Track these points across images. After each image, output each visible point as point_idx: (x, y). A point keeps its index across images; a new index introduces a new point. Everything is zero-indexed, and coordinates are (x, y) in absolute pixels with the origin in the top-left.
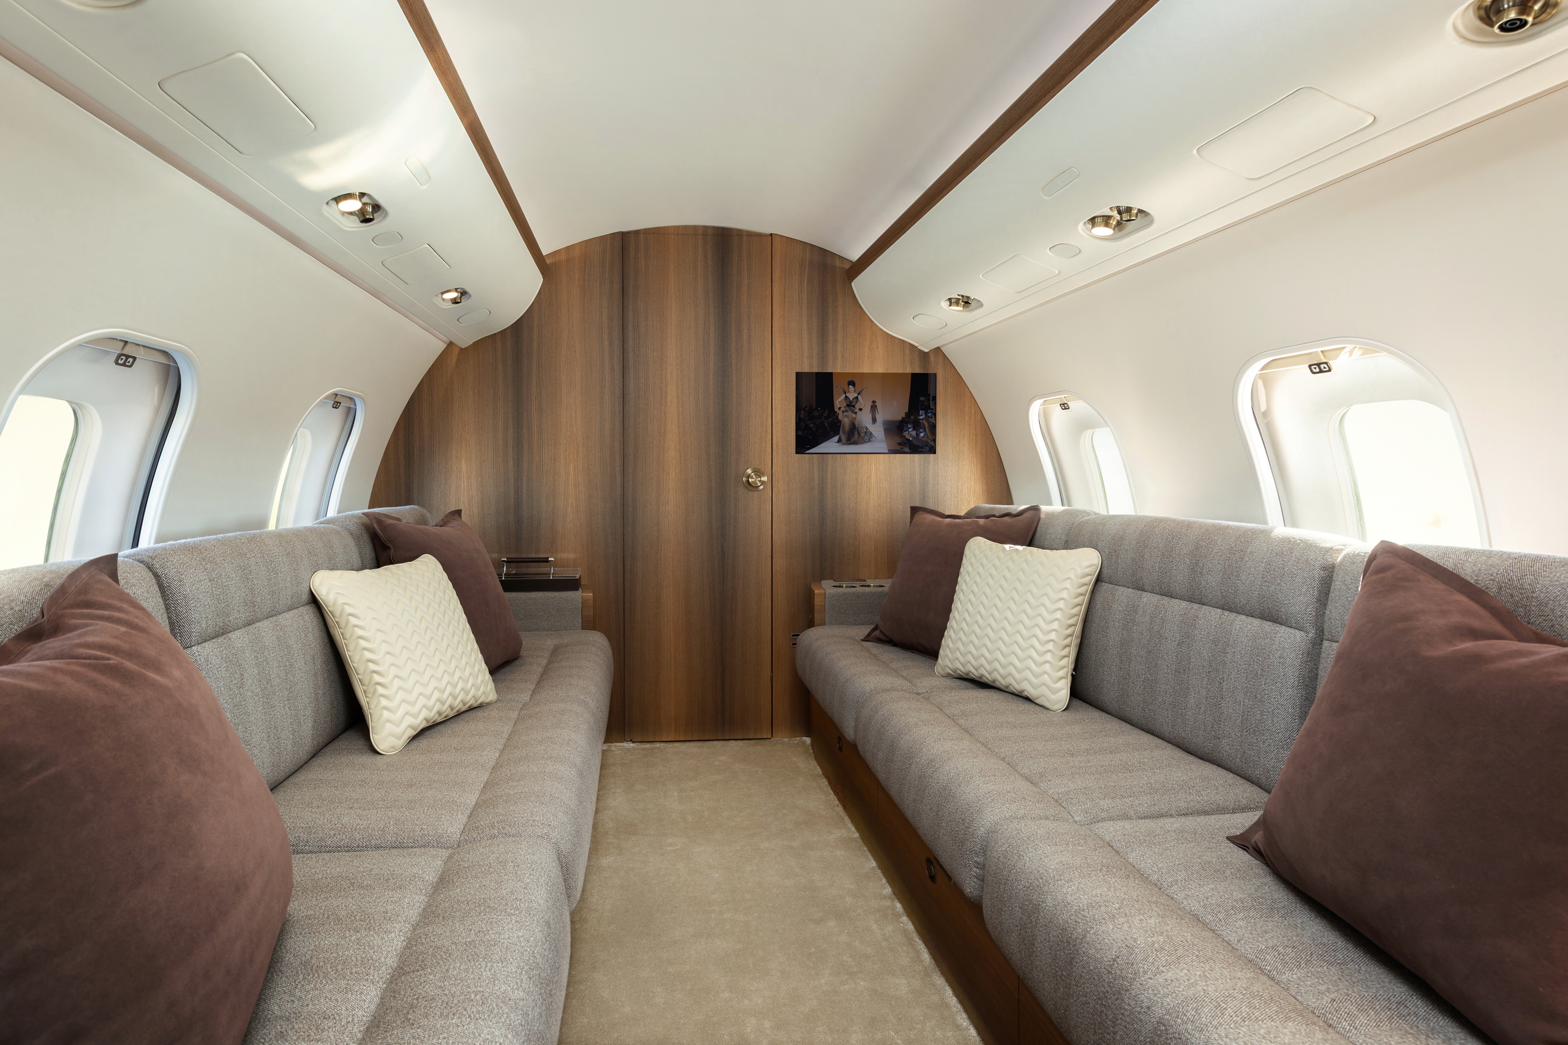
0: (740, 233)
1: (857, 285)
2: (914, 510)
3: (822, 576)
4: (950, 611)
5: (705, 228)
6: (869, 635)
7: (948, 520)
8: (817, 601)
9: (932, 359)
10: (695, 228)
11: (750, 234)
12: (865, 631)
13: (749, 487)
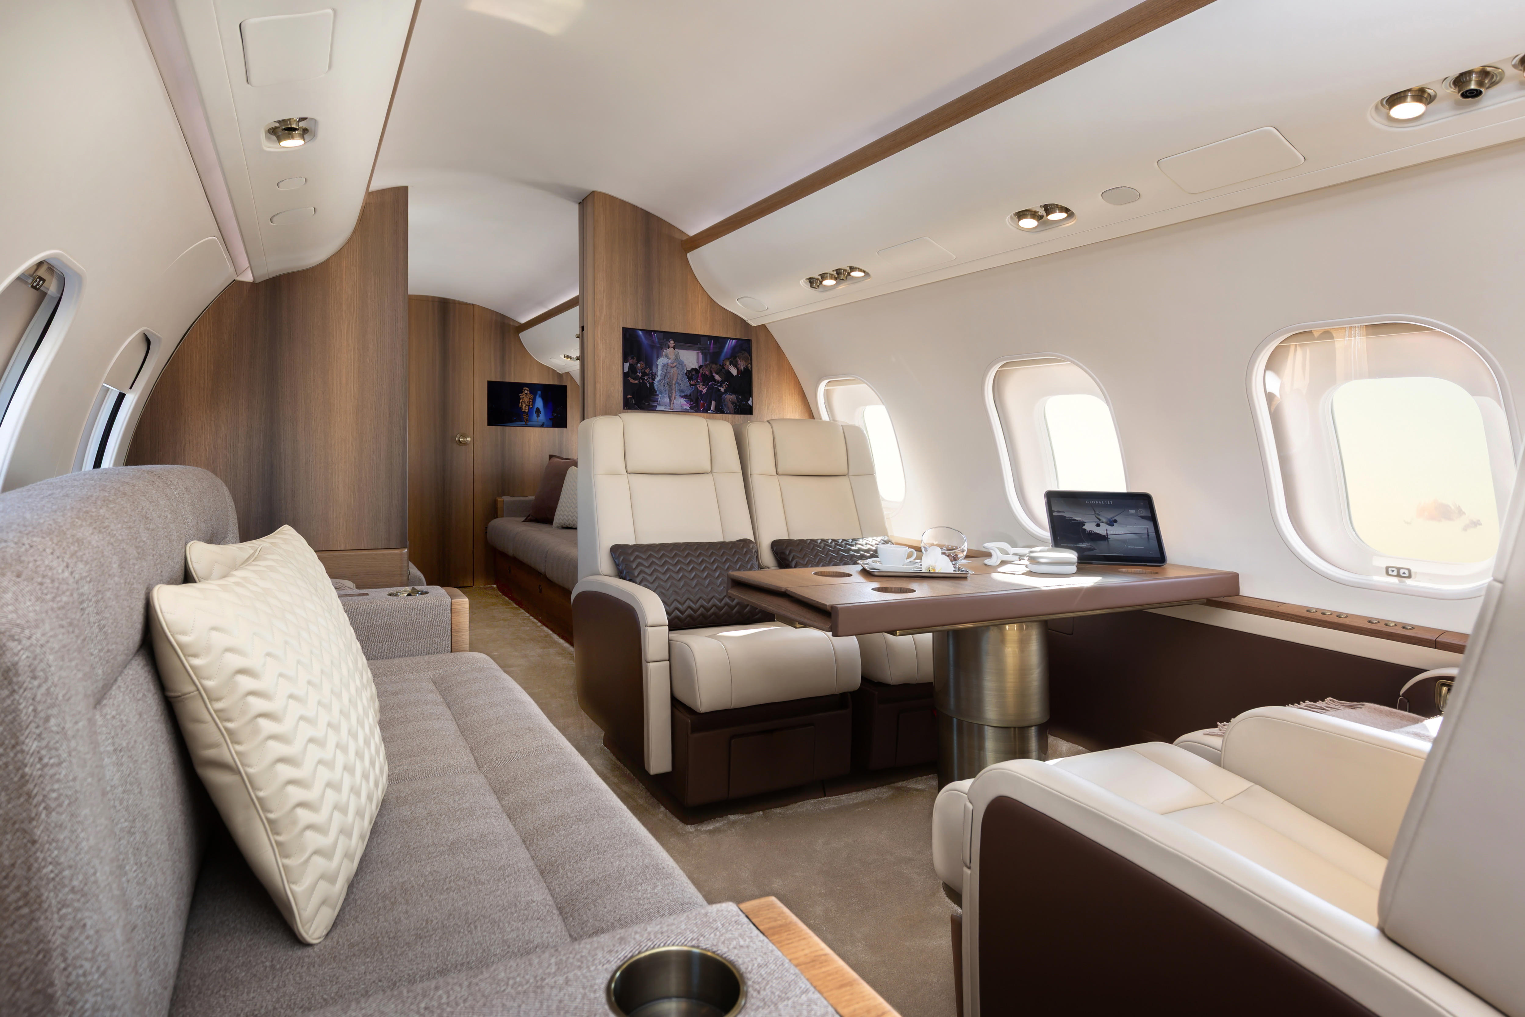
0: (454, 302)
1: (524, 336)
2: (551, 457)
3: (503, 494)
4: (559, 500)
5: (433, 297)
6: (525, 519)
7: (564, 460)
8: (499, 505)
9: (564, 377)
10: (427, 297)
11: (461, 303)
12: (523, 519)
13: (461, 444)
